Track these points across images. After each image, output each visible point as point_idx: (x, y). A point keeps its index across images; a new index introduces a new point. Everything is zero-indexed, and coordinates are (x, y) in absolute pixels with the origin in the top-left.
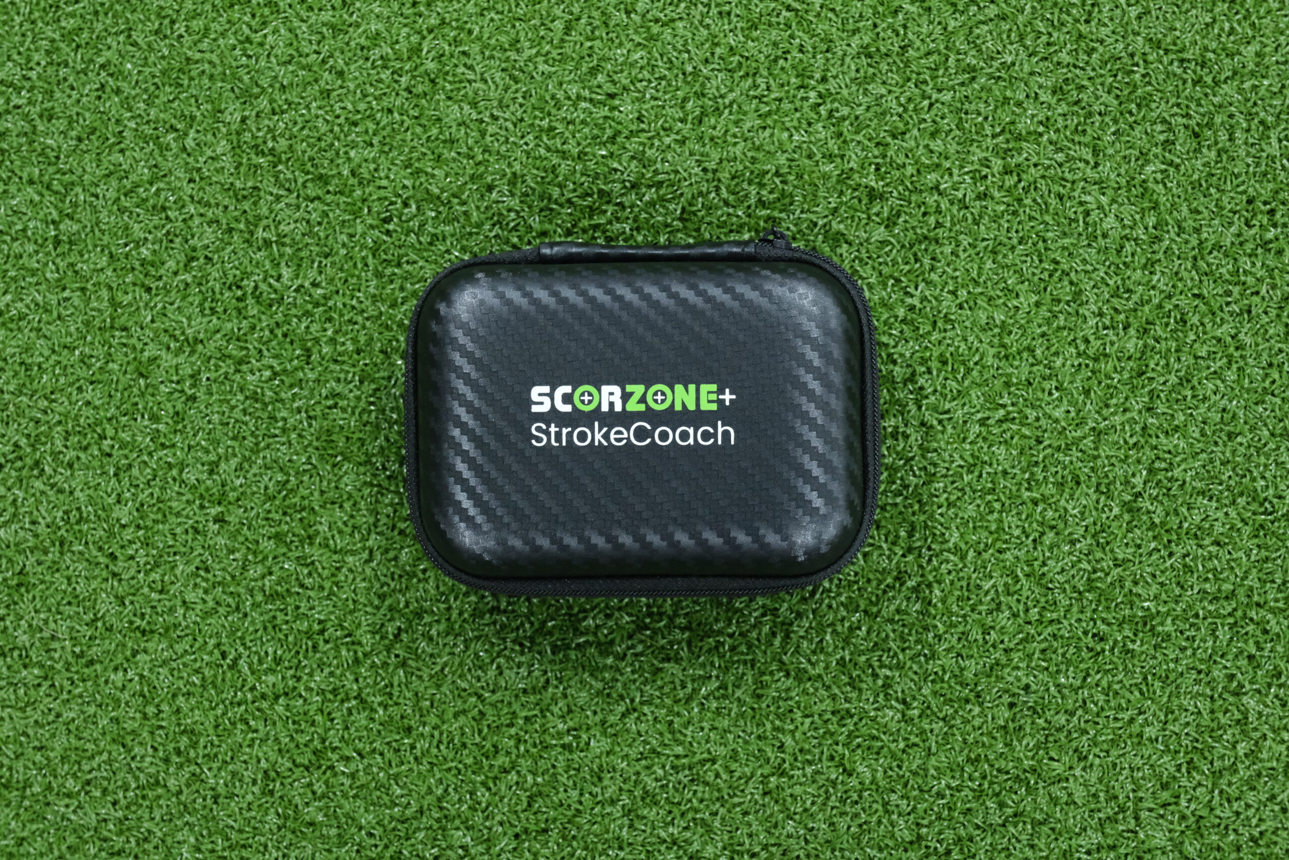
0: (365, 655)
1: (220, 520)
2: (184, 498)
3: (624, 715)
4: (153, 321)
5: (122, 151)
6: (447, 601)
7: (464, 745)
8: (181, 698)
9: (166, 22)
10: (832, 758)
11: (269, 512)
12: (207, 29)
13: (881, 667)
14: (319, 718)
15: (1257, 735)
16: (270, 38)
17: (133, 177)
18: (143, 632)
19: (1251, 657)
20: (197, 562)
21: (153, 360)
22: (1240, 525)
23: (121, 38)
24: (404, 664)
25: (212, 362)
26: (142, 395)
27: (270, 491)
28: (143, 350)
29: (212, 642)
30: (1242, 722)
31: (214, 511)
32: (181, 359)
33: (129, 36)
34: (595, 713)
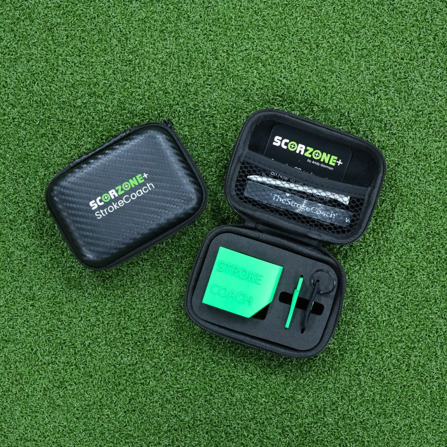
0: (78, 351)
1: (32, 305)
2: (21, 298)
3: (161, 374)
4: (13, 240)
5: (5, 183)
6: (106, 335)
7: (109, 382)
8: (18, 363)
9: (21, 141)
10: (227, 391)
11: (49, 303)
12: (34, 144)
13: (244, 362)
14: (62, 371)
15: (364, 388)
16: (54, 148)
17: (8, 192)
18: (6, 341)
19: (363, 363)
20: (25, 319)
21: (12, 252)
22: (361, 320)
23: (6, 146)
24: (91, 355)
25: (32, 254)
26: (9, 263)
27: (49, 297)
28: (9, 249)
29: (29, 345)
30: (359, 384)
31: (31, 302)
32: (22, 252)
33: (8, 146)
34: (152, 373)
